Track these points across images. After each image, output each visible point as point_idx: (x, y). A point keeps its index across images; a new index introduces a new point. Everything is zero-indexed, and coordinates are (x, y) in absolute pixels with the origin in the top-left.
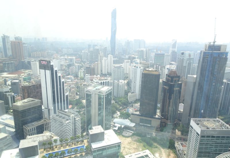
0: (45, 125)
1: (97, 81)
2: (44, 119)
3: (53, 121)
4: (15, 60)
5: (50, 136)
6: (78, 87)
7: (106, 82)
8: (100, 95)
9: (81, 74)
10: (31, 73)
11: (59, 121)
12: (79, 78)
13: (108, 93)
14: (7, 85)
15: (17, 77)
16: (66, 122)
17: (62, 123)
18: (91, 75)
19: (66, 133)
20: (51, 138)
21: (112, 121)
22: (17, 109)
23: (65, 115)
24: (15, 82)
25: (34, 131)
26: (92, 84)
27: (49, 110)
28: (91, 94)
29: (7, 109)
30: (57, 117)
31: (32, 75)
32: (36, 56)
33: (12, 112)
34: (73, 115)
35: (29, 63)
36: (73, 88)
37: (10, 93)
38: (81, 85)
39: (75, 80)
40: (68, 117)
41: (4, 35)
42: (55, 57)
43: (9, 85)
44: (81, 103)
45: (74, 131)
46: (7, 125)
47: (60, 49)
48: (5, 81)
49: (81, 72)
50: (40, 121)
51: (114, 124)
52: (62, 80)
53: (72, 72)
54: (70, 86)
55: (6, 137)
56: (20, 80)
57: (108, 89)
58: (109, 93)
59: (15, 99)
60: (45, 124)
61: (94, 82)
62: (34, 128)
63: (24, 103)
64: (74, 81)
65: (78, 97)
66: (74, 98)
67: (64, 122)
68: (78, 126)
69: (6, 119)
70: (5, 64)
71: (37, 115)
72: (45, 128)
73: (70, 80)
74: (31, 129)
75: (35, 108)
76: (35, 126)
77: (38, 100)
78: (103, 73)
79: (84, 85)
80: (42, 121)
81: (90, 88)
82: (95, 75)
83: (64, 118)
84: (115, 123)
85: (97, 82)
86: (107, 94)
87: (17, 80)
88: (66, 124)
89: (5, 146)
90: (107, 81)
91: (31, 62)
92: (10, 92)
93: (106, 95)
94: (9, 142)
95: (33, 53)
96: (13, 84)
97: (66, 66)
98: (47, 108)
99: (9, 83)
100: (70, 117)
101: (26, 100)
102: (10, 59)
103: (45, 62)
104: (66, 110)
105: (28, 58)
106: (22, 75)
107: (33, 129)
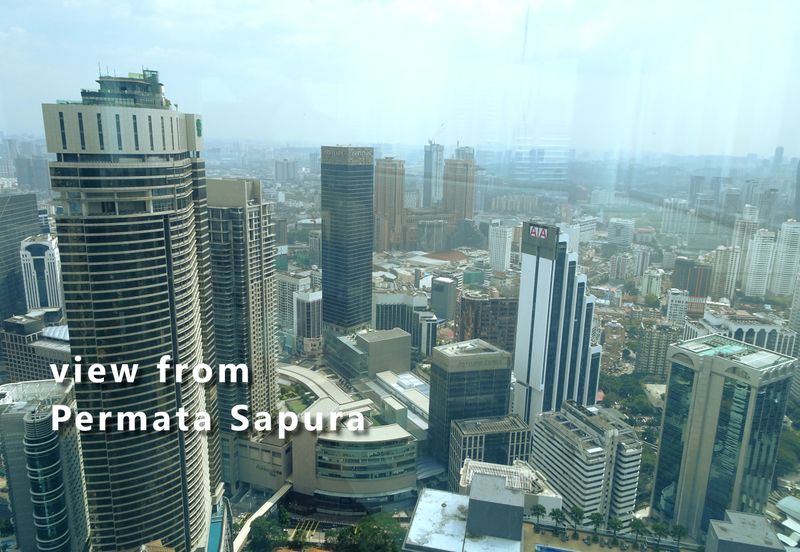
0: (513, 439)
1: (723, 320)
2: (511, 418)
3: (542, 433)
4: (450, 215)
5: (534, 483)
6: (632, 332)
7: (763, 331)
8: (732, 379)
9: (650, 285)
10: (487, 260)
11: (563, 440)
12: (641, 300)
13: (773, 380)
14: (421, 287)
15: (448, 269)
16: (590, 451)
17: (572, 447)
18: (691, 294)
19: (582, 487)
20: (536, 489)
21: (774, 502)
22: (443, 367)
23: (588, 423)
24: (444, 283)
25: (478, 448)
26: (696, 330)
27: (530, 391)
28: (695, 368)
29: (416, 360)
30: (561, 423)
31: (488, 266)
32: (504, 207)
33: (425, 370)
34: (617, 432)
35: (485, 228)
36: (615, 330)
37: (428, 314)
38: (649, 327)
39: (625, 305)
40: (596, 434)
41: (431, 142)
42: (564, 215)
43: (424, 288)
44: (642, 392)
45: (610, 491)
46: (410, 406)
47: (584, 189)
48: (418, 276)
49: (651, 278)
50: (499, 419)
51: (779, 517)
52: (589, 299)
53: (618, 273)
54: (603, 322)
55: (405, 440)
56: (454, 278)
57: (776, 363)
58: (778, 383)
59: (438, 334)
60: (513, 434)
61: (705, 325)
62: (481, 438)
63: (461, 352)
64: (621, 309)
65: (629, 368)
66: (616, 370)
67: (580, 448)
68: (629, 476)
69: (410, 386)
70: (423, 226)
71: (491, 397)
72: (512, 447)
73: (608, 302)
74: (470, 438)
75: (489, 373)
76: (484, 433)
77: (502, 351)
78: (748, 294)
79: (659, 328)
80: (506, 421)
81: (690, 346)
82: (709, 298)
83: (580, 433)
84: (784, 515)
85: (719, 327)
86: (765, 382)
87: (447, 277)
88: (589, 459)
89: (399, 464)
90: (768, 329)
91: (491, 227)
92: (429, 310)
93: (761, 389)
94: (409, 458)
95: (498, 198)
96: (438, 287)
97: (597, 251)
98: (525, 382)
99: (426, 282)
100: (603, 435)
101: (468, 344)
102: (435, 213)
103: (541, 229)
104: (592, 409)
105: (482, 212)
106: (461, 262)
107: (476, 438)
